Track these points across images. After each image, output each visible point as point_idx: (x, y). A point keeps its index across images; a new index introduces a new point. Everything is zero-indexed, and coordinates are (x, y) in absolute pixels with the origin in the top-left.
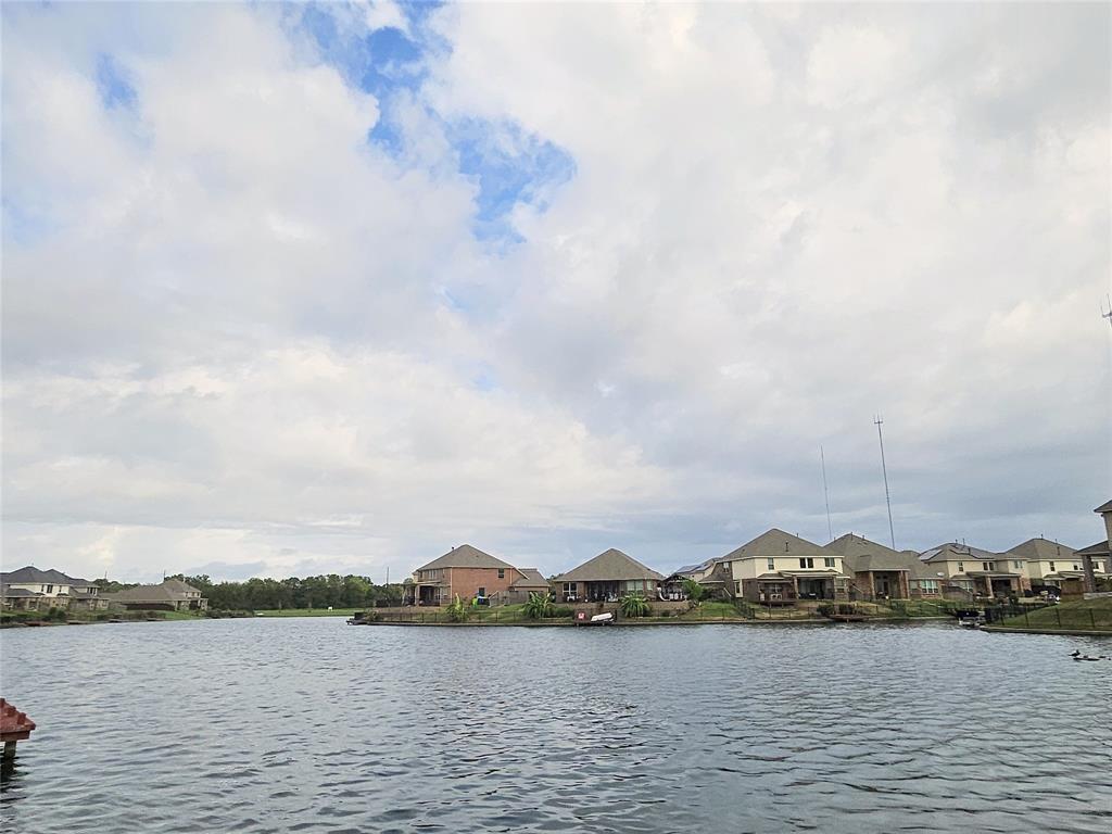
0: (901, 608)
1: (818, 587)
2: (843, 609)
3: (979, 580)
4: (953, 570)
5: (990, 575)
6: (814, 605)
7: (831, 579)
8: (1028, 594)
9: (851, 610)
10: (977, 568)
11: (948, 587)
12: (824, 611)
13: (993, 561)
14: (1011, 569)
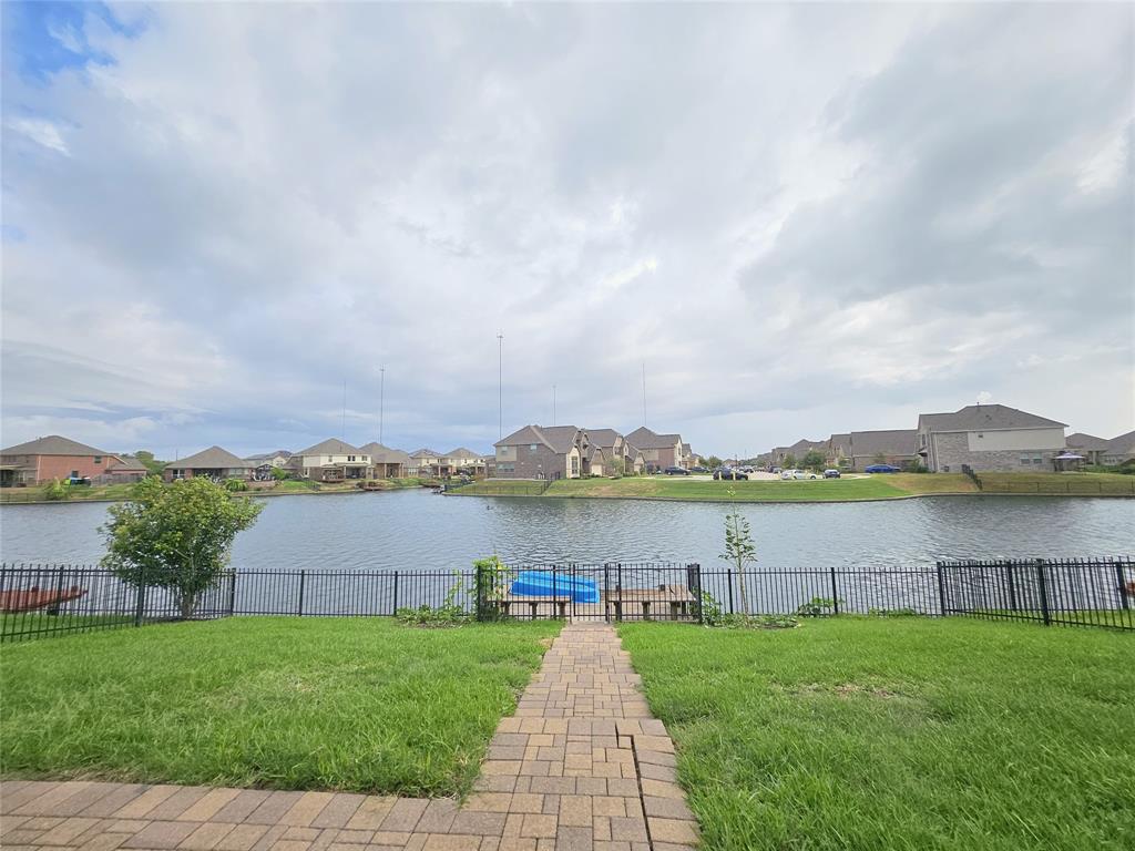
0: (398, 483)
1: (356, 472)
2: (370, 484)
3: (435, 468)
4: (424, 463)
5: (440, 465)
6: (355, 482)
7: (365, 468)
8: (455, 474)
9: (375, 484)
10: (435, 462)
11: (421, 471)
12: (360, 485)
13: (441, 459)
14: (450, 463)
